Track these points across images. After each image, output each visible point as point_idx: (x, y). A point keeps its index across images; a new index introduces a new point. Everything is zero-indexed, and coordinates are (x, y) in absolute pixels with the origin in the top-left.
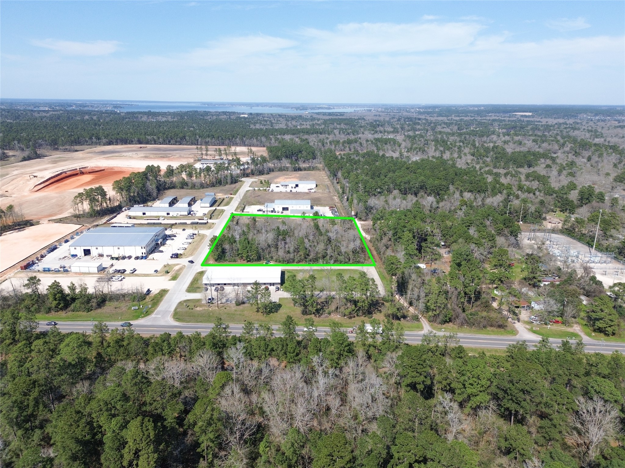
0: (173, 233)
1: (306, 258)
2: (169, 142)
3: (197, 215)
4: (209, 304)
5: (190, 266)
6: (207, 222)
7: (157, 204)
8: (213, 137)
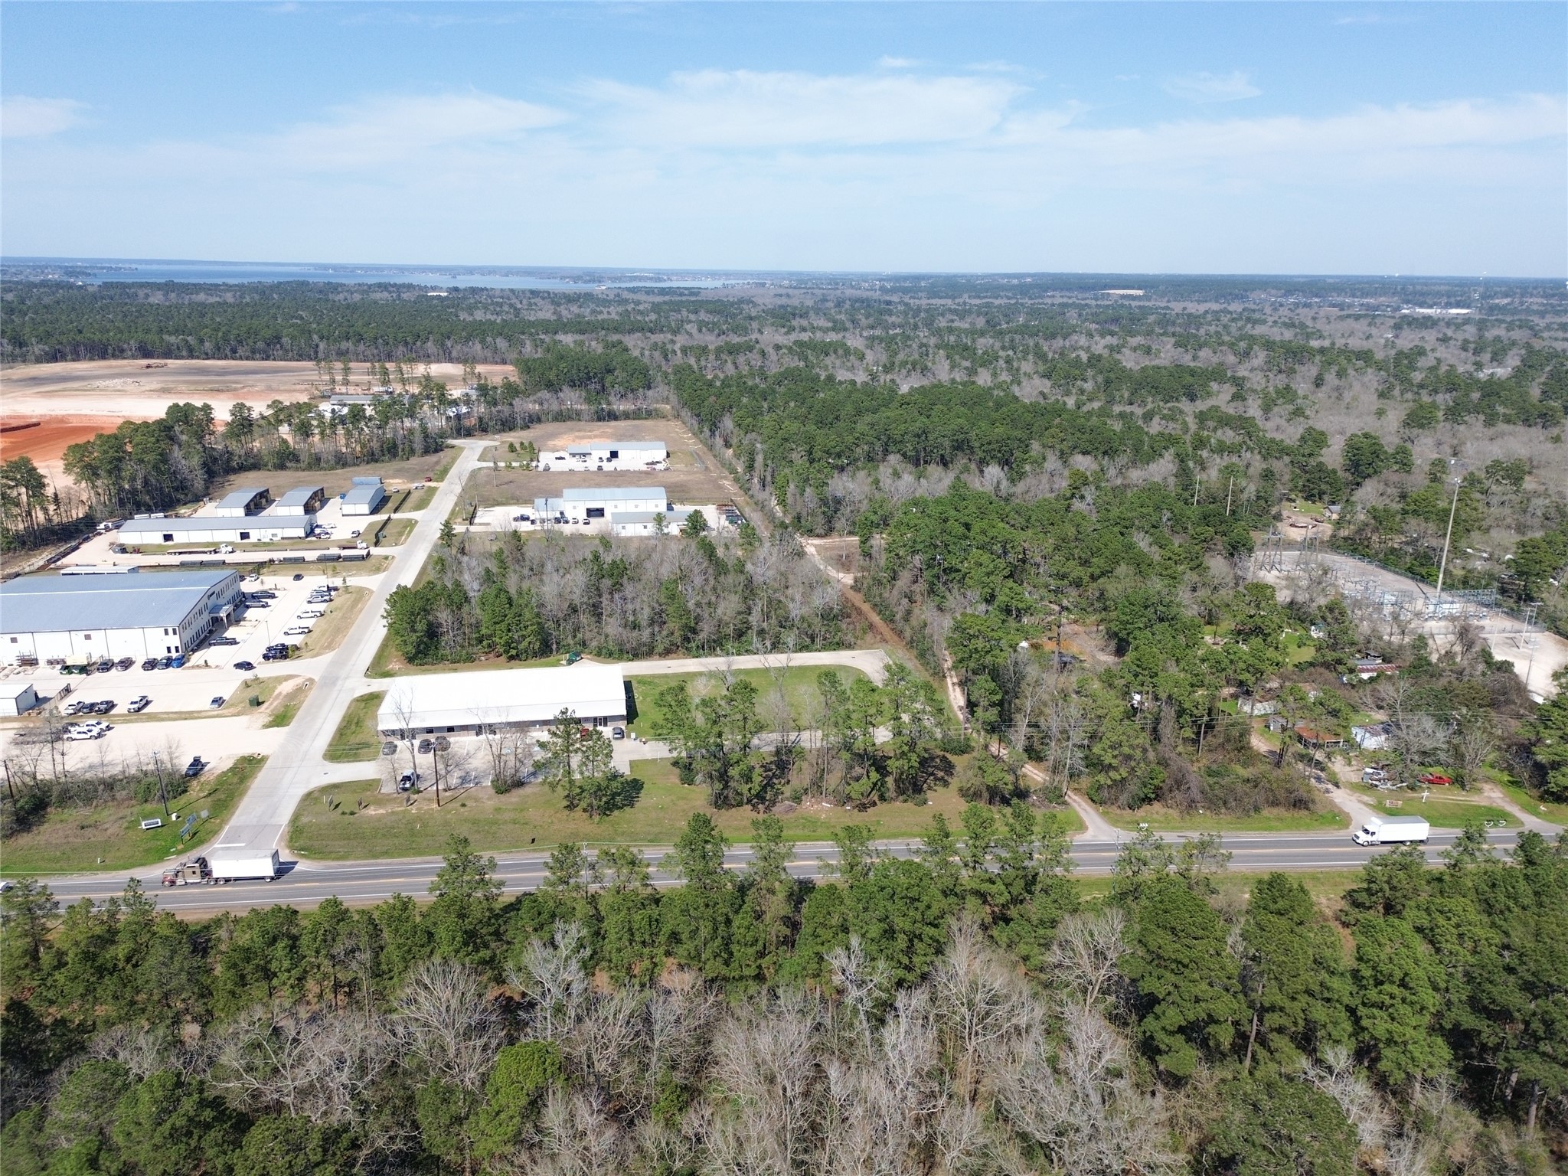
0: (266, 587)
1: (687, 639)
2: (234, 351)
3: (333, 537)
4: (405, 795)
5: (330, 680)
6: (368, 554)
7: (209, 509)
8: (360, 338)
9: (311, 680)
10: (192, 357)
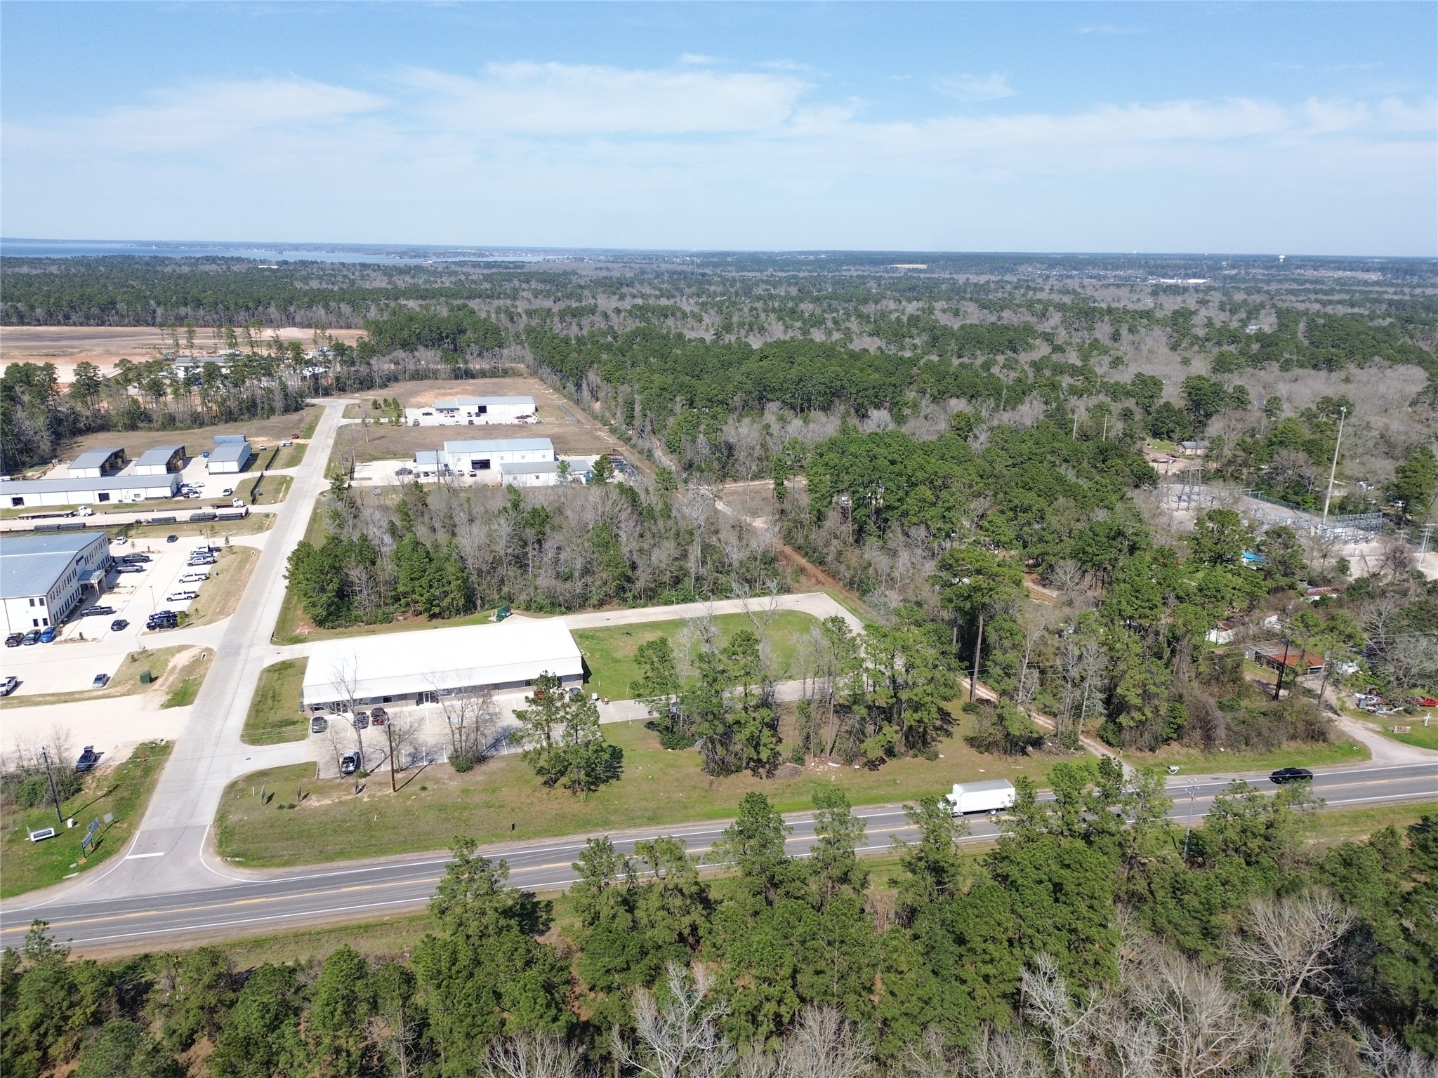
0: (137, 550)
1: (623, 589)
3: (203, 496)
4: (351, 780)
5: (232, 650)
6: (247, 512)
8: (199, 304)
9: (209, 650)
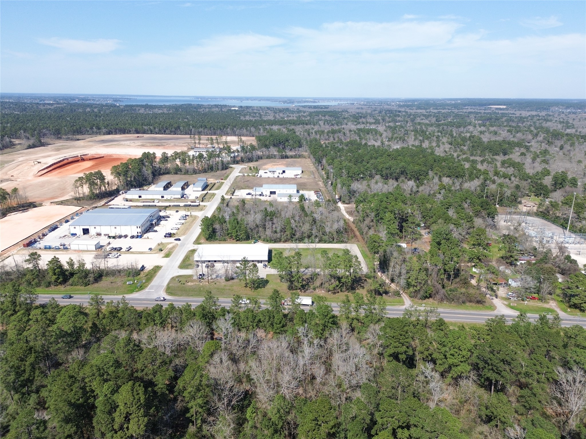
0: (167, 214)
2: (165, 132)
3: (189, 198)
4: (200, 280)
5: (183, 245)
6: (199, 204)
7: (153, 188)
9: (177, 244)
10: (151, 134)
